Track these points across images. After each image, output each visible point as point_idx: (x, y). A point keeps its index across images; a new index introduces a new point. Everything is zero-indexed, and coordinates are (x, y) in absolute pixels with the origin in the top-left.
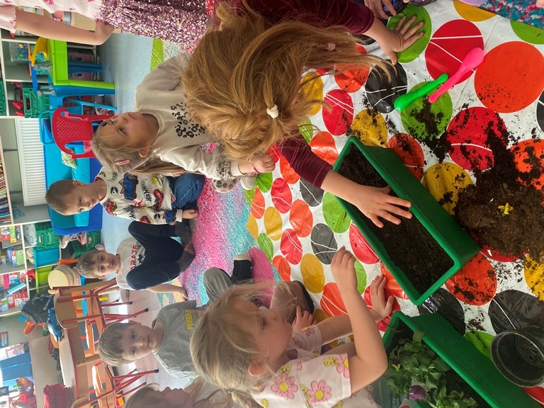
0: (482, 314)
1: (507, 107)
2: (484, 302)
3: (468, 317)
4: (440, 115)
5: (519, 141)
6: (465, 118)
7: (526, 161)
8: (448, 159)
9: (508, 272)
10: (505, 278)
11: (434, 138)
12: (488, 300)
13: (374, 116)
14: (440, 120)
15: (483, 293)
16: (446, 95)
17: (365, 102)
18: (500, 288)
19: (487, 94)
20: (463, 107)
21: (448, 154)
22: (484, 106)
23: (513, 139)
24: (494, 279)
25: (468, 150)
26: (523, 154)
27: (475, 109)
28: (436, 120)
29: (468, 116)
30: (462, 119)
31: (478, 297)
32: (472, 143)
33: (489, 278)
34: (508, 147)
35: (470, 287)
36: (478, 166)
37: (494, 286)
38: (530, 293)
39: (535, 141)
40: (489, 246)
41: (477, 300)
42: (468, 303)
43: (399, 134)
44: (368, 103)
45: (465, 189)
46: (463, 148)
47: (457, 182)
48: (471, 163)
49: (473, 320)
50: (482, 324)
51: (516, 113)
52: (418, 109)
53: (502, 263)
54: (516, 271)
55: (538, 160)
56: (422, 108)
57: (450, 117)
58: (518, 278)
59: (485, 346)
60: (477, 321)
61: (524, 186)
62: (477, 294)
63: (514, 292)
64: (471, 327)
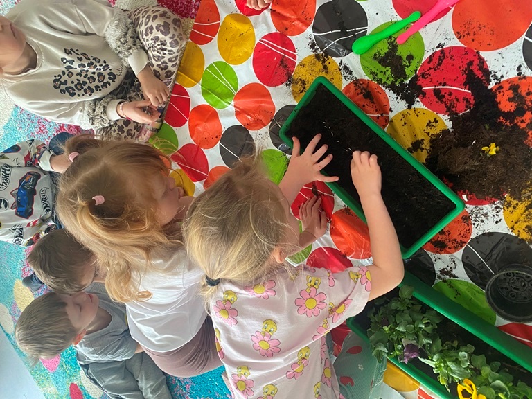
0: (454, 262)
1: (489, 44)
2: (457, 249)
3: (439, 266)
4: (410, 58)
5: (502, 80)
6: (440, 59)
7: (510, 100)
8: (419, 104)
9: (485, 215)
10: (482, 221)
11: (401, 83)
12: (462, 246)
13: (324, 61)
14: (409, 63)
15: (456, 240)
16: (416, 35)
17: (313, 46)
18: (476, 232)
19: (466, 32)
20: (438, 47)
21: (418, 99)
22: (462, 45)
23: (496, 78)
24: (469, 224)
25: (442, 93)
26: (506, 93)
27: (452, 49)
28: (404, 63)
29: (444, 56)
30: (436, 60)
31: (450, 245)
32: (448, 85)
33: (463, 224)
34: (490, 87)
35: (441, 236)
36: (454, 109)
37: (469, 231)
38: (510, 233)
39: (520, 79)
40: (465, 192)
41: (450, 248)
42: (438, 252)
43: (357, 80)
44: (317, 47)
45: (438, 135)
46: (437, 92)
47: (429, 128)
48: (446, 107)
49: (444, 269)
50: (454, 272)
51: (499, 51)
52: (381, 52)
53: (479, 207)
54: (494, 213)
55: (523, 97)
56: (387, 50)
57: (421, 59)
58: (495, 220)
59: (458, 293)
60: (449, 269)
61: (506, 126)
62: (450, 242)
63: (491, 234)
64: (443, 277)
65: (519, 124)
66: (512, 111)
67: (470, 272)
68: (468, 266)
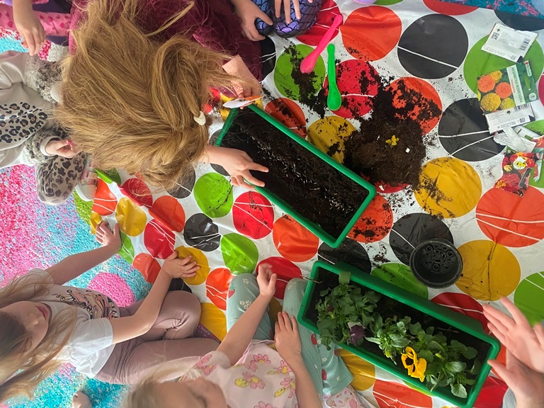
0: (384, 247)
2: (384, 235)
3: (371, 254)
5: (391, 82)
6: (339, 73)
7: (400, 98)
8: (329, 113)
9: (401, 200)
10: (400, 206)
11: (312, 96)
12: (387, 232)
15: (381, 227)
18: (396, 217)
20: (336, 63)
21: (327, 109)
22: (355, 59)
23: (386, 81)
24: (389, 211)
25: (348, 101)
27: (346, 62)
29: (342, 69)
31: (377, 233)
32: (349, 93)
33: (384, 211)
35: (368, 226)
37: (391, 216)
38: (424, 212)
40: (380, 182)
41: (378, 236)
42: (369, 241)
43: (276, 100)
45: (350, 137)
47: (341, 132)
48: (351, 112)
49: (377, 256)
50: (386, 257)
51: (383, 59)
53: (395, 193)
54: (408, 197)
57: (324, 74)
58: (410, 203)
59: (392, 275)
60: (381, 255)
61: (402, 120)
62: (377, 229)
63: (409, 216)
64: (377, 263)
65: (411, 116)
66: (404, 106)
67: (398, 254)
68: (396, 249)
